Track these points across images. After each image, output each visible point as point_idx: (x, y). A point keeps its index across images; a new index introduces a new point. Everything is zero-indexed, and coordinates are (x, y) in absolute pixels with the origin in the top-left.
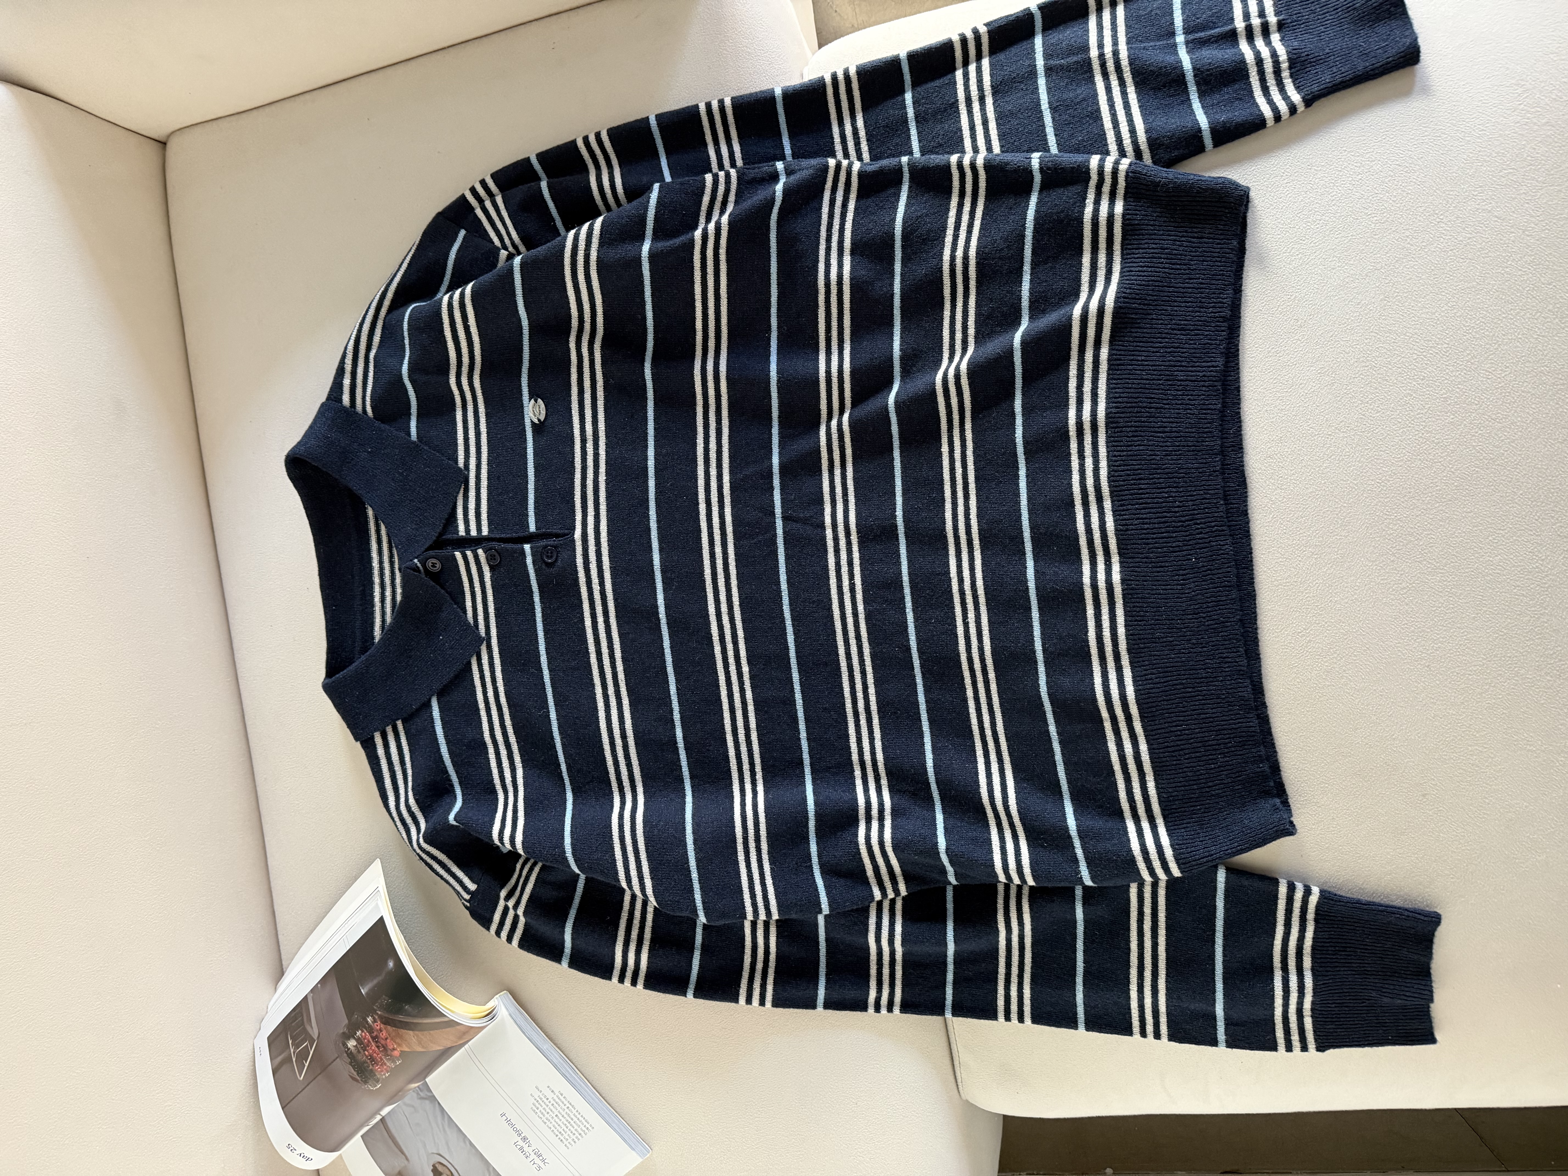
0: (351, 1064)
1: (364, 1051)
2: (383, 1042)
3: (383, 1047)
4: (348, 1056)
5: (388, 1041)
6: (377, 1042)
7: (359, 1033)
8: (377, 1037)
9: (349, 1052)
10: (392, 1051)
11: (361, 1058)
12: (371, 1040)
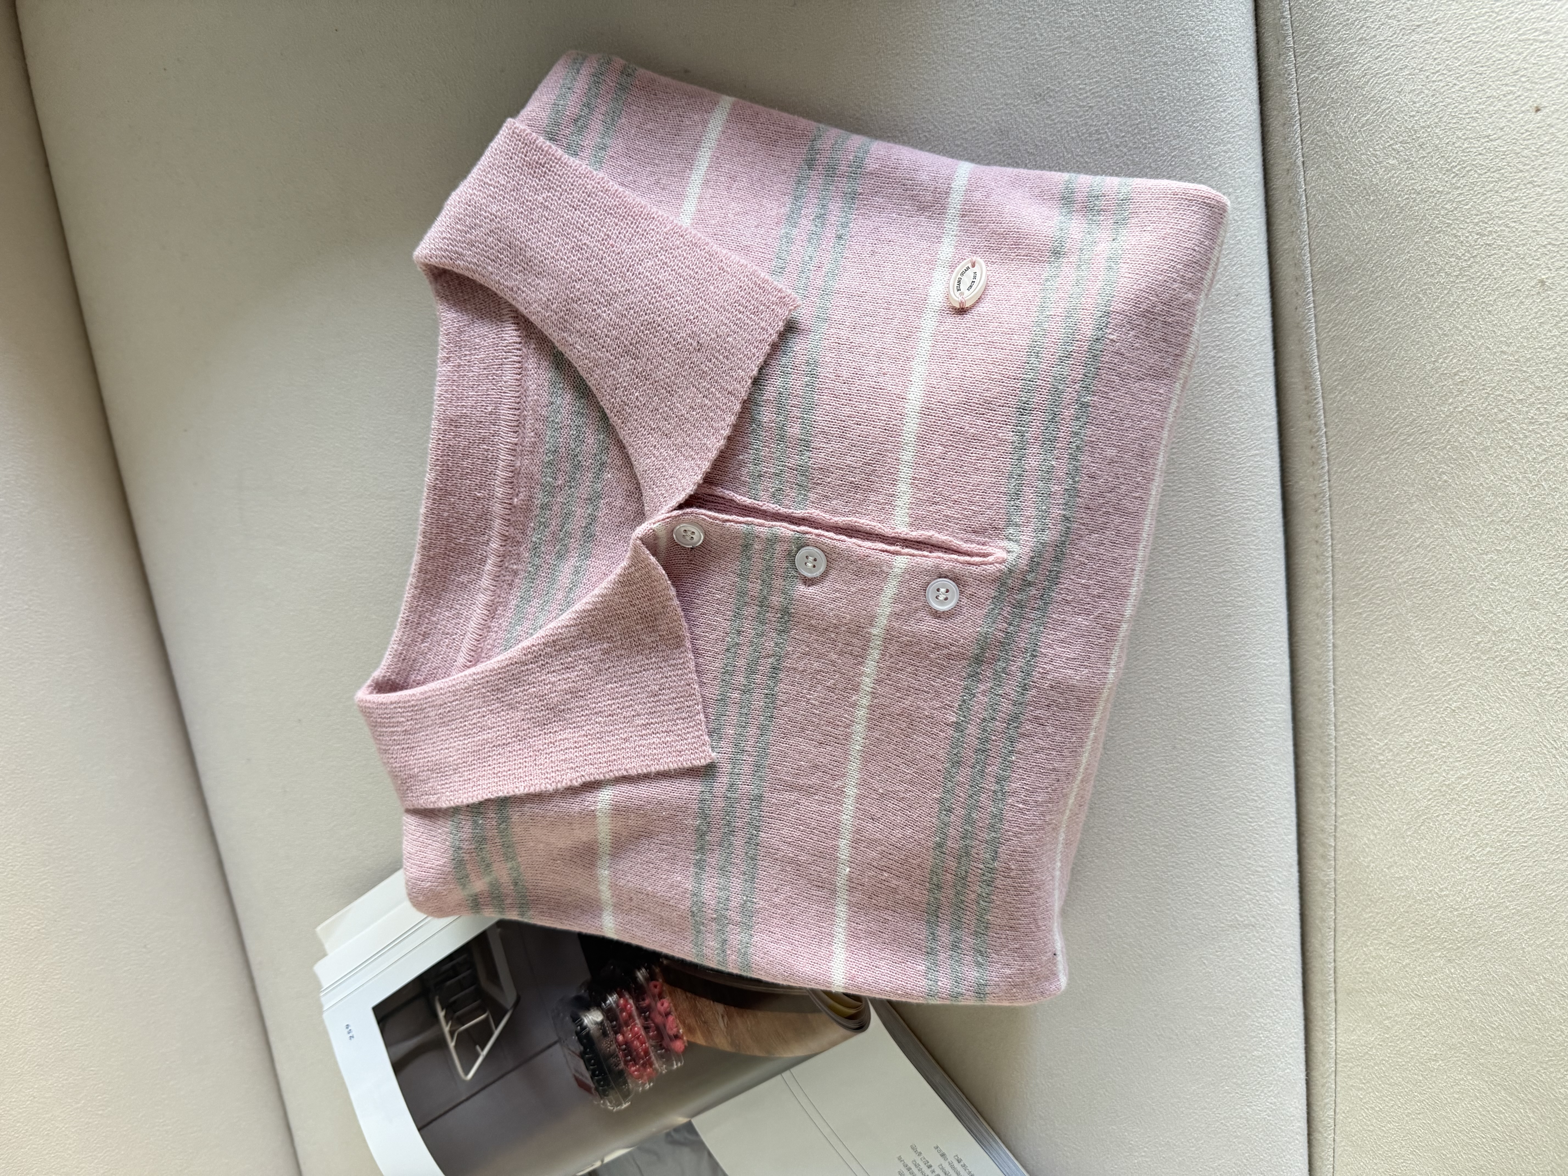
0: (582, 1055)
1: (616, 1033)
2: (659, 1019)
3: (657, 1028)
4: (580, 1040)
5: (671, 1018)
6: (646, 1019)
7: (611, 1000)
8: (649, 1008)
9: (584, 1033)
10: (671, 1040)
11: (607, 1046)
12: (635, 1013)
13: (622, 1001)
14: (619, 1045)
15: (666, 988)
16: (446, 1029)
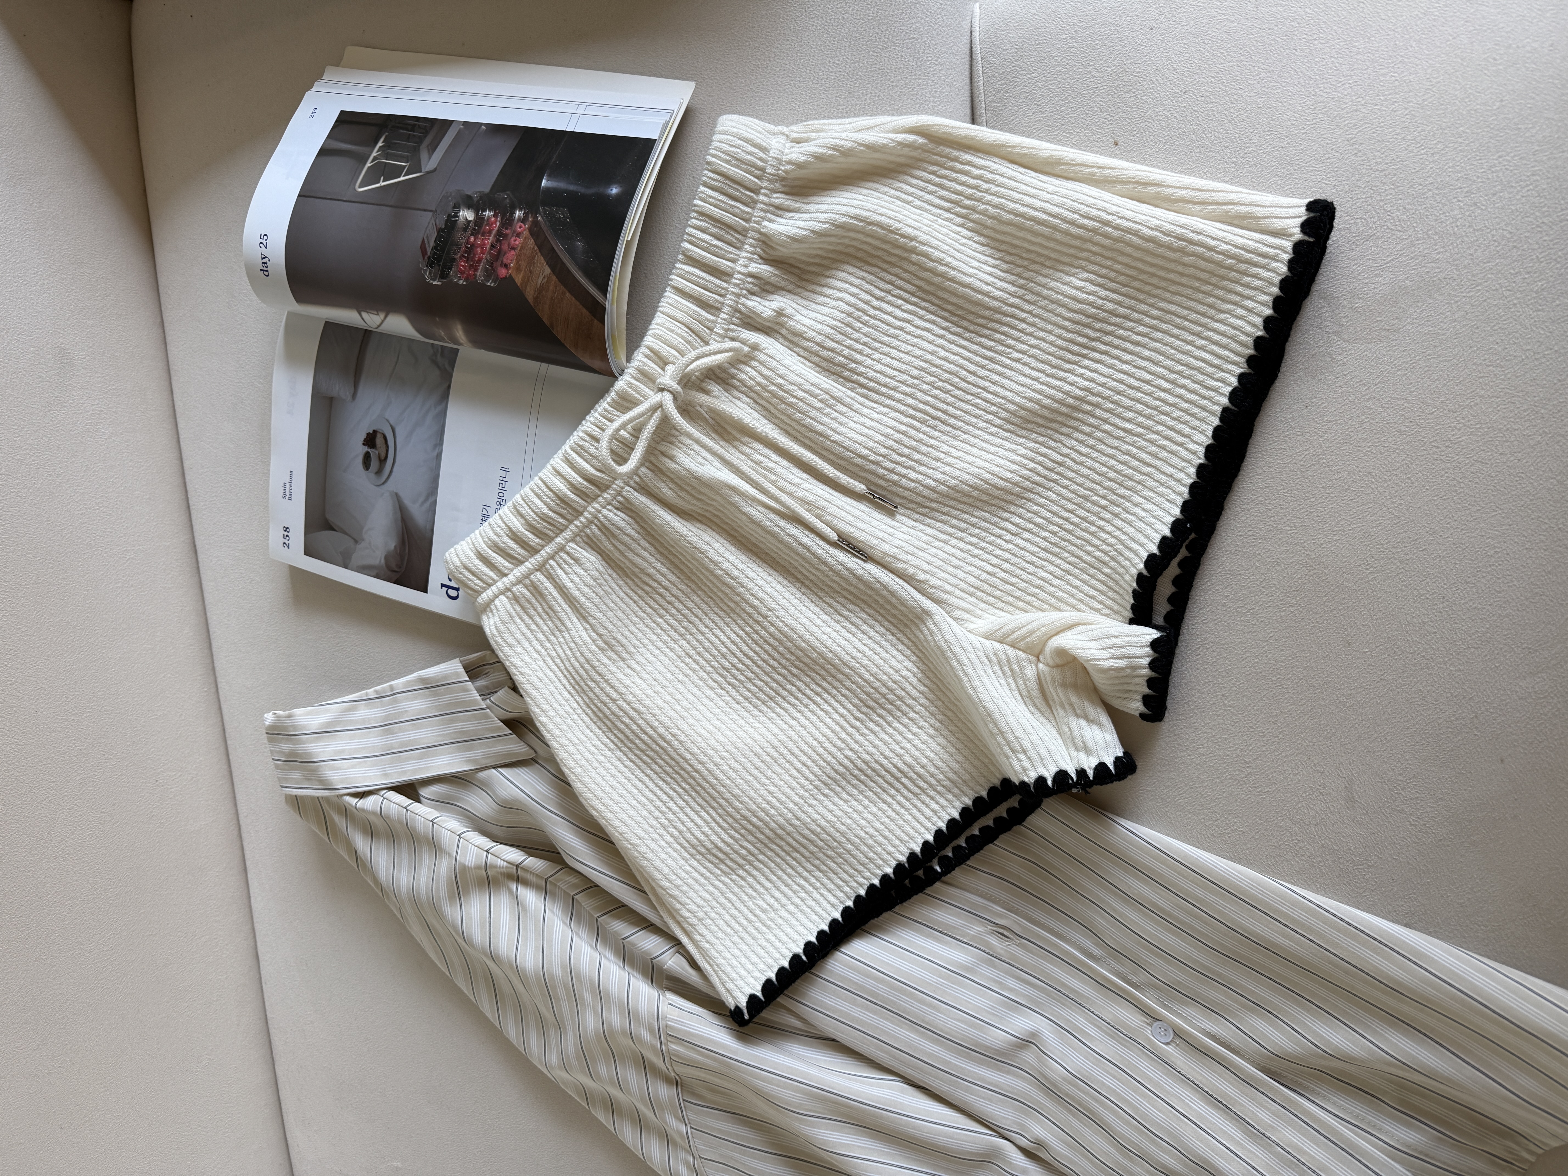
0: (440, 231)
1: (472, 234)
2: (505, 247)
4: (447, 221)
5: (513, 252)
6: (498, 240)
7: (487, 213)
8: (505, 236)
9: (453, 219)
10: (501, 266)
11: (459, 237)
12: (494, 232)
13: (493, 219)
14: (468, 242)
15: (526, 233)
16: (374, 154)
